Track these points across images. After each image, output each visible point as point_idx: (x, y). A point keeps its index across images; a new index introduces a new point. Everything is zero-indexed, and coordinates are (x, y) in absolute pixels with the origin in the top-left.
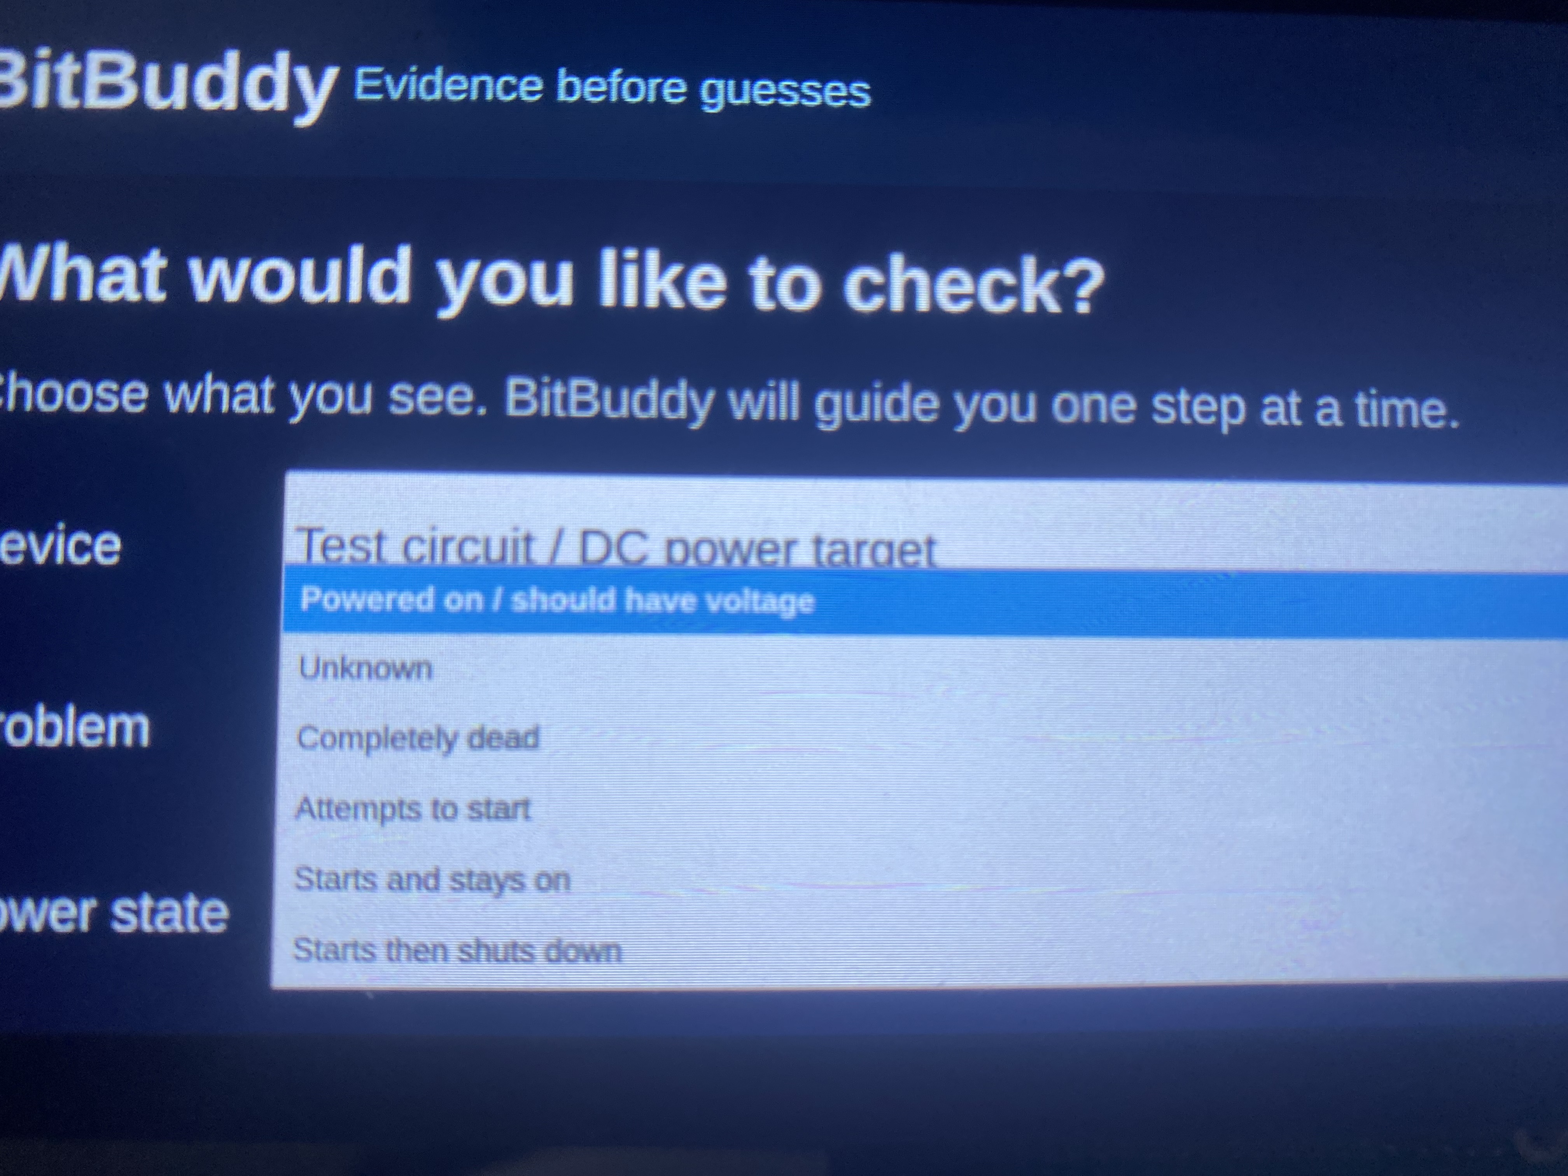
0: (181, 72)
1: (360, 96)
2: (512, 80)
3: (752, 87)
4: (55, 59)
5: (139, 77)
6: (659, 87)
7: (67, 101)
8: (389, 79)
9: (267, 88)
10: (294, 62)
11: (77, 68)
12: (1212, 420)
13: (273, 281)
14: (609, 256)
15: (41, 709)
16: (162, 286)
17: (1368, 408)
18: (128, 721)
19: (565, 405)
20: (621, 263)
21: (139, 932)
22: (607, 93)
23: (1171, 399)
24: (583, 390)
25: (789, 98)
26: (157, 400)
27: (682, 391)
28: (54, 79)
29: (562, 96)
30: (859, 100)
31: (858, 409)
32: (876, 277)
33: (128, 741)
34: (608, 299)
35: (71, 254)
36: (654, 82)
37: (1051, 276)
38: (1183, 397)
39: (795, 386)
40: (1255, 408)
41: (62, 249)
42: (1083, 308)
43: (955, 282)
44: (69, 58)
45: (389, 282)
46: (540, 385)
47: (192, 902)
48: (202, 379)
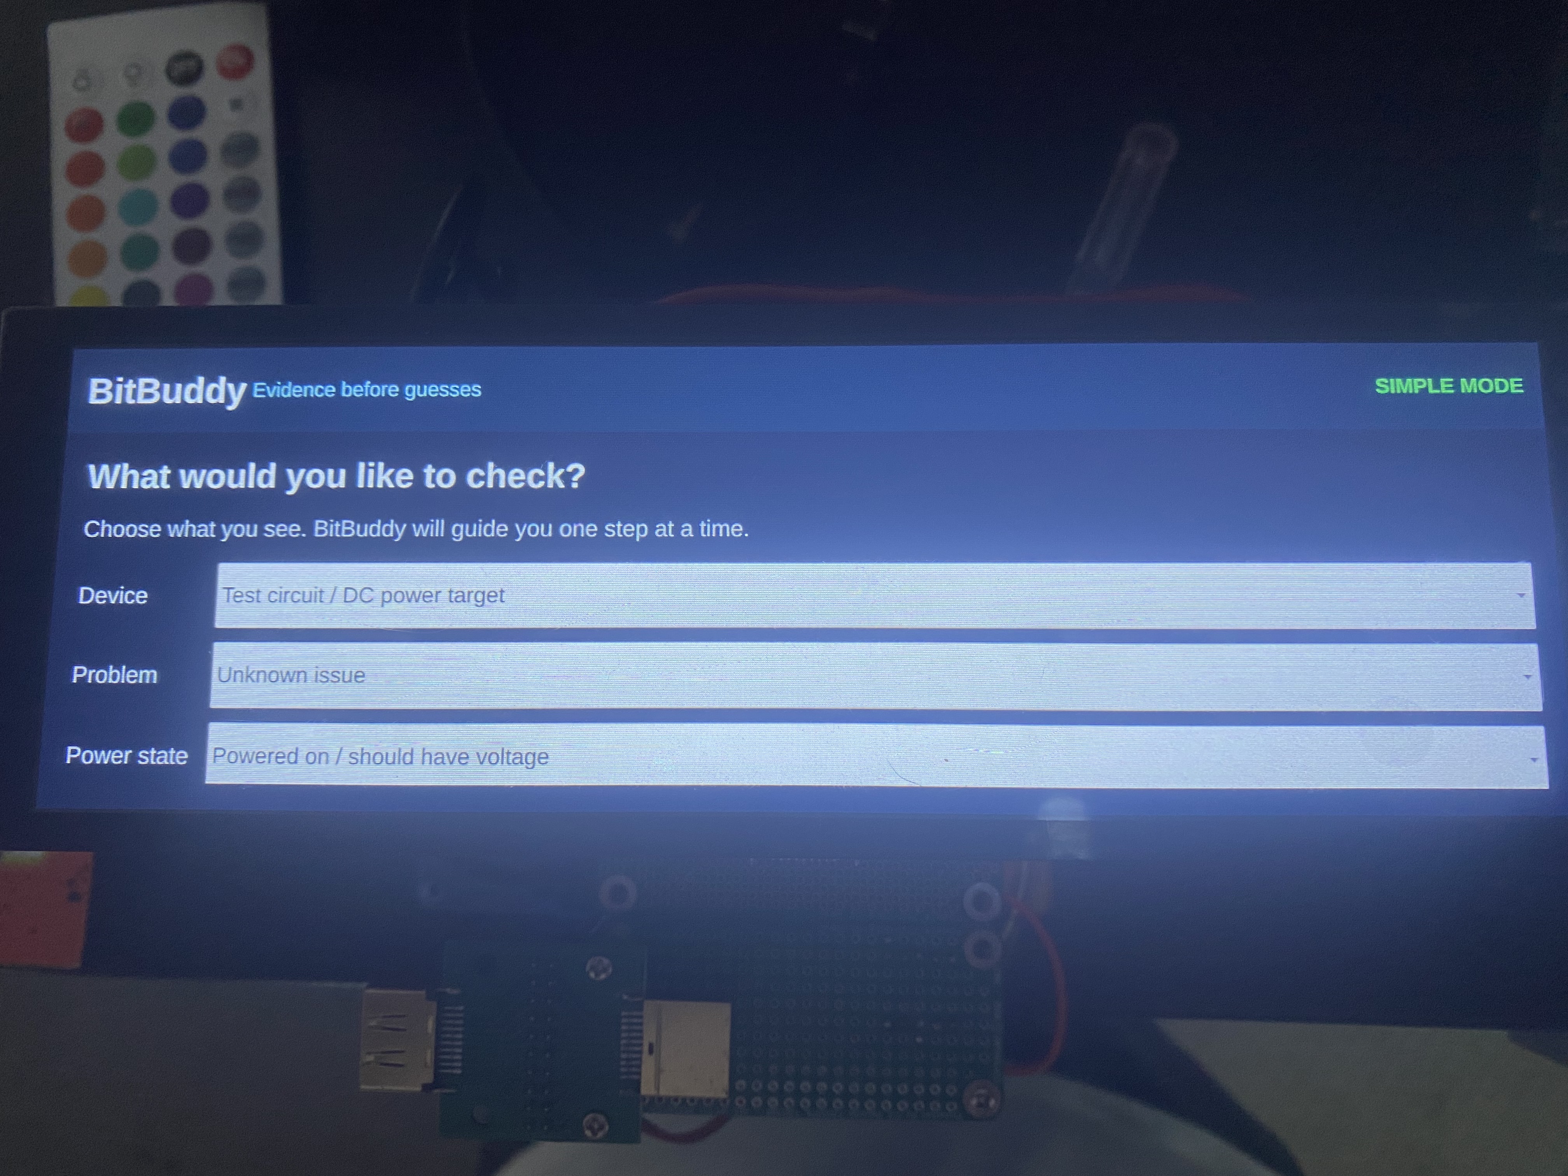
0: (179, 386)
1: (256, 396)
2: (322, 387)
3: (428, 388)
4: (125, 382)
5: (160, 390)
6: (386, 390)
7: (130, 401)
8: (268, 388)
9: (215, 393)
11: (135, 386)
12: (632, 535)
13: (216, 479)
14: (362, 465)
15: (111, 667)
16: (168, 482)
17: (706, 528)
18: (148, 672)
19: (340, 532)
20: (367, 468)
21: (149, 765)
22: (364, 393)
23: (613, 526)
24: (348, 525)
25: (444, 393)
26: (165, 532)
27: (392, 525)
28: (124, 390)
29: (344, 394)
30: (476, 393)
31: (471, 532)
32: (482, 473)
33: (148, 681)
34: (361, 485)
35: (130, 468)
36: (384, 387)
37: (561, 471)
38: (619, 525)
39: (443, 521)
40: (652, 529)
41: (126, 466)
42: (575, 486)
43: (517, 474)
44: (131, 381)
45: (266, 479)
46: (329, 523)
47: (172, 751)
48: (184, 523)
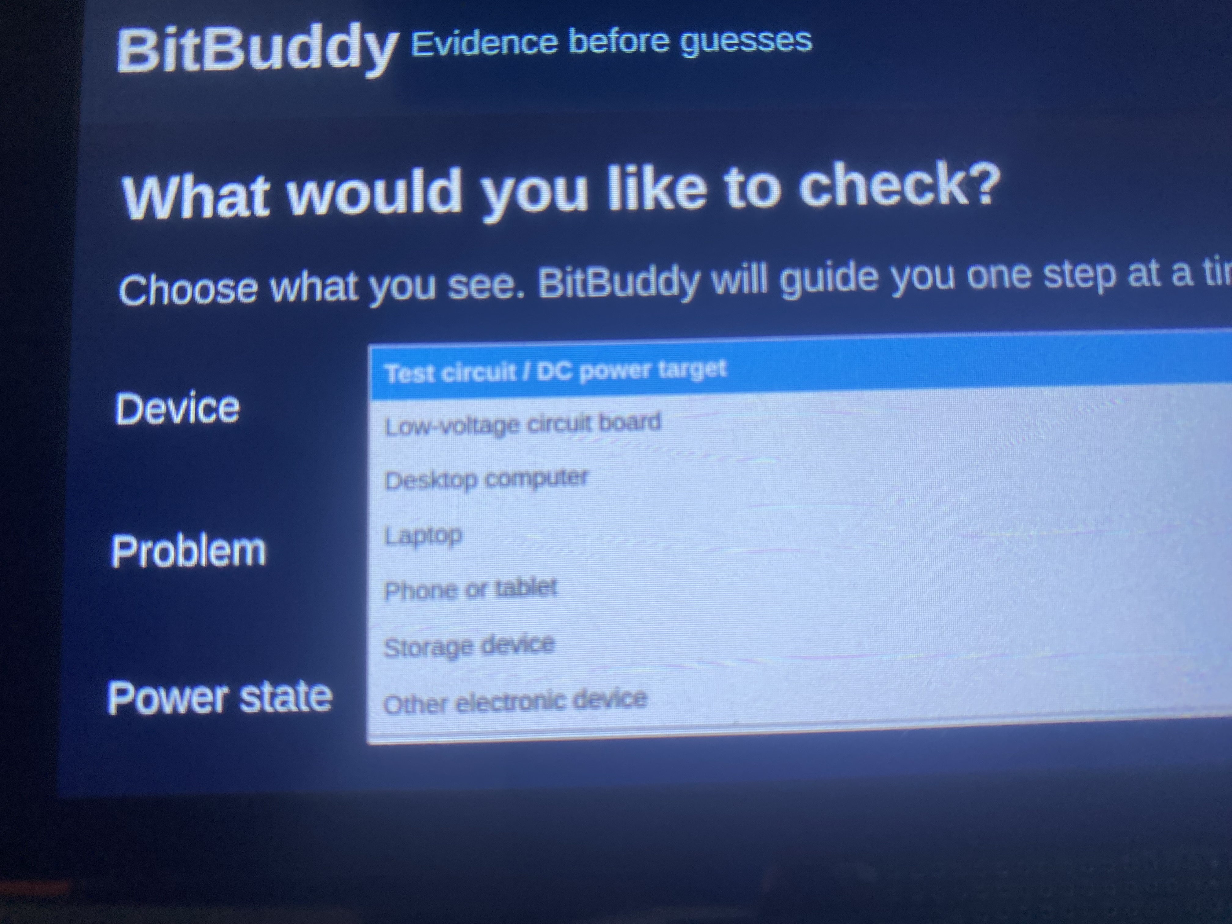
0: (277, 41)
1: (416, 53)
2: (534, 38)
3: (720, 38)
4: (180, 34)
5: (245, 46)
6: (648, 41)
7: (190, 65)
8: (438, 40)
9: (344, 50)
10: (364, 31)
11: (197, 40)
12: (1090, 284)
13: (353, 197)
14: (614, 172)
15: (181, 537)
16: (266, 204)
17: (1213, 271)
18: (249, 546)
19: (585, 288)
20: (624, 176)
21: (262, 712)
22: (608, 46)
23: (1057, 268)
24: (598, 276)
25: (749, 46)
26: (265, 292)
27: (675, 273)
28: (180, 50)
29: (573, 49)
30: (804, 45)
31: (814, 282)
32: (824, 180)
33: (249, 561)
34: (615, 204)
35: (196, 183)
36: (644, 37)
37: (960, 176)
38: (1067, 267)
39: (764, 266)
40: (1123, 274)
41: (189, 179)
42: (986, 200)
43: (886, 182)
44: (191, 33)
45: (445, 196)
46: (565, 273)
47: (302, 687)
48: (300, 275)
